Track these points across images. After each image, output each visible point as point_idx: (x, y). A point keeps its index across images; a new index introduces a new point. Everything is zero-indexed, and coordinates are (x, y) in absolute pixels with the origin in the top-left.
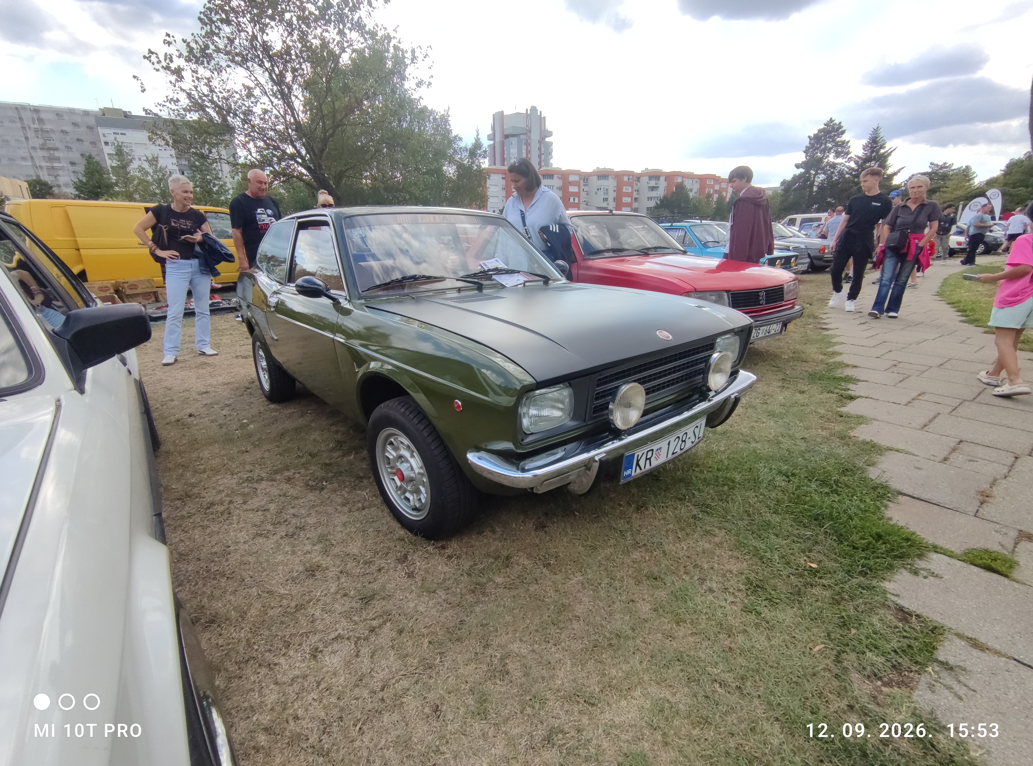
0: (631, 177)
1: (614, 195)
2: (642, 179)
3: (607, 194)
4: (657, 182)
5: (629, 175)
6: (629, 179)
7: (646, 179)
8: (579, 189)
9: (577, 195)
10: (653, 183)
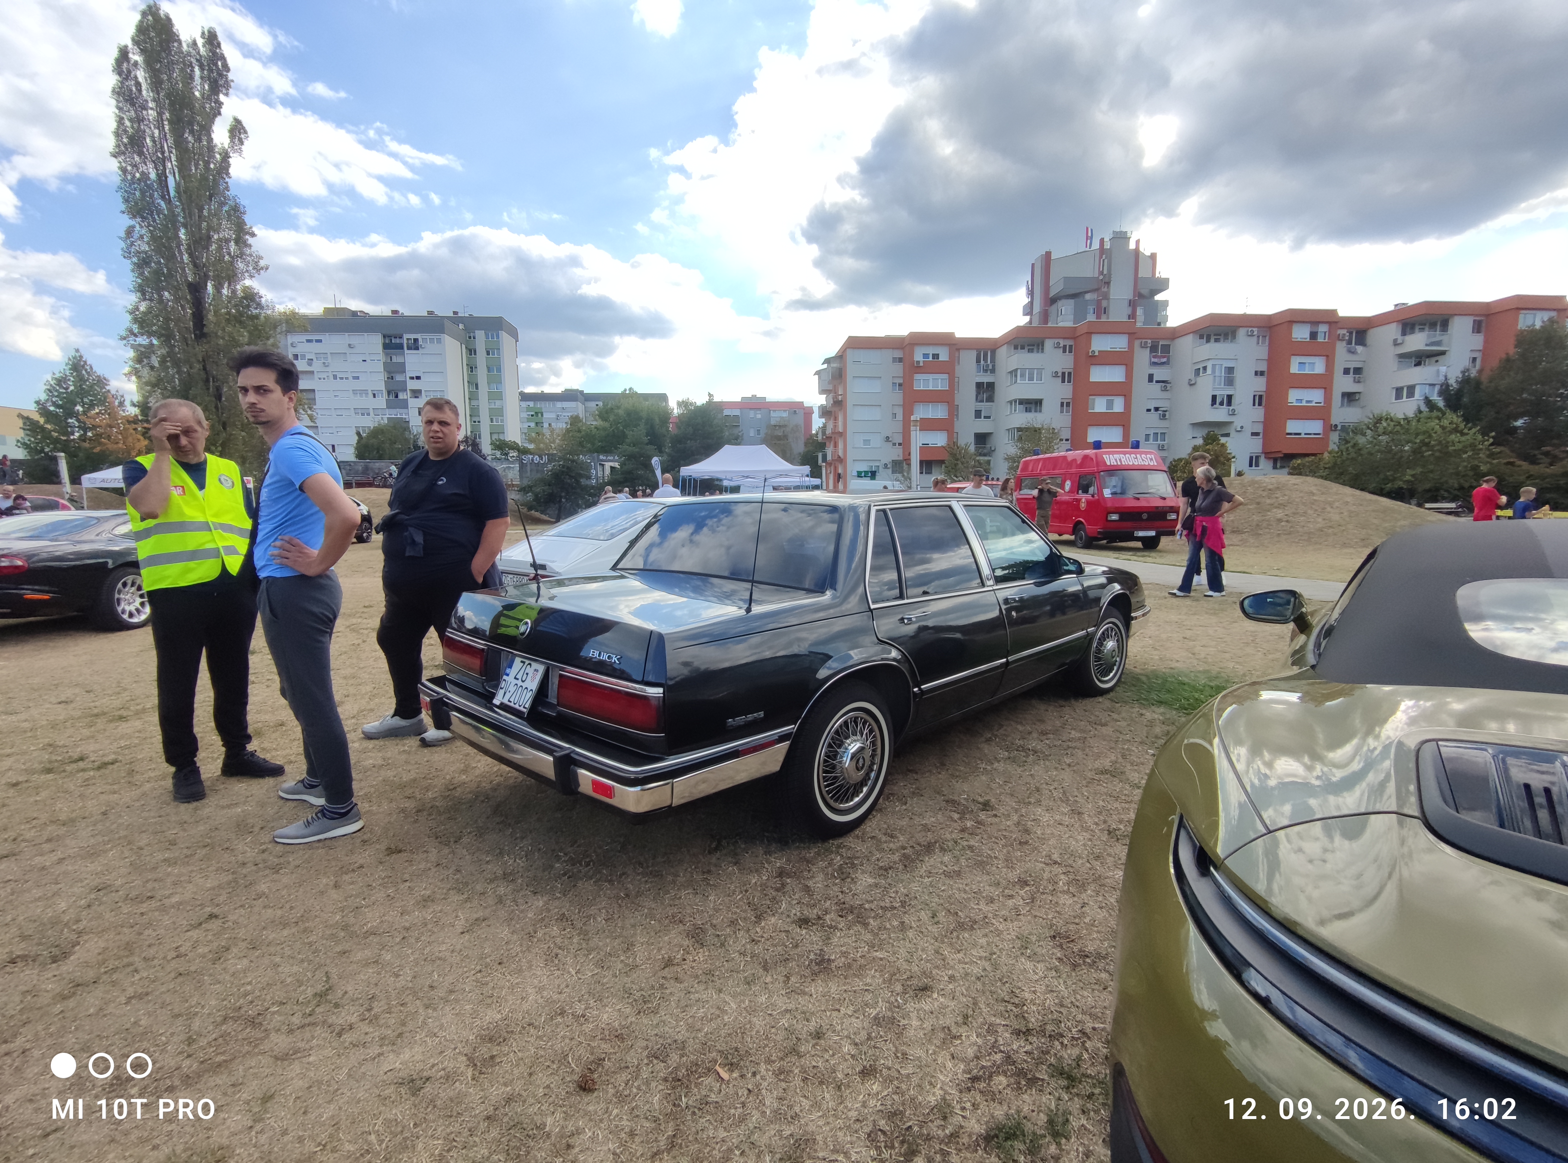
0: (1323, 328)
1: (1260, 385)
2: (1373, 335)
3: (1230, 381)
4: (1438, 335)
5: (1316, 323)
6: (1314, 335)
7: (1393, 331)
8: (1129, 374)
9: (1123, 390)
10: (1417, 341)
